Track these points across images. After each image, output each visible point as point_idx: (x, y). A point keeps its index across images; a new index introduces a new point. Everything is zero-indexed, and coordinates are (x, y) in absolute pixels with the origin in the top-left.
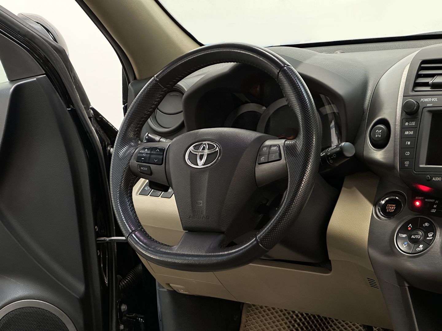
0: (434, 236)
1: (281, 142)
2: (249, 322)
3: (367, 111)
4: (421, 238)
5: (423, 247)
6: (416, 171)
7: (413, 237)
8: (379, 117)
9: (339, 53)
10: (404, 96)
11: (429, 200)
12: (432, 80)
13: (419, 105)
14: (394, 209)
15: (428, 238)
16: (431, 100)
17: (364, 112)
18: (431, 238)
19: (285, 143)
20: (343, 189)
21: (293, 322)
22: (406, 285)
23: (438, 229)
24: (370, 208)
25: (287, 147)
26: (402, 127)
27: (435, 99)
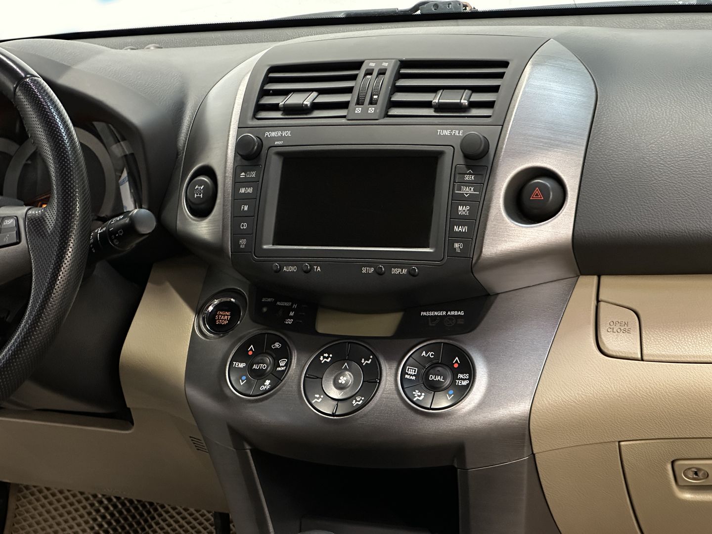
0: (288, 365)
1: (21, 211)
2: (21, 509)
3: (183, 153)
4: (269, 369)
5: (270, 384)
6: (257, 256)
7: (255, 367)
8: (199, 163)
9: (152, 48)
10: (238, 128)
11: (282, 304)
12: (283, 101)
13: (262, 142)
14: (227, 320)
15: (279, 369)
16: (281, 135)
17: (177, 154)
18: (283, 369)
19: (28, 214)
20: (149, 285)
21: (97, 505)
22: (247, 447)
23: (294, 353)
24: (189, 319)
25: (29, 221)
26: (235, 181)
27: (287, 133)
